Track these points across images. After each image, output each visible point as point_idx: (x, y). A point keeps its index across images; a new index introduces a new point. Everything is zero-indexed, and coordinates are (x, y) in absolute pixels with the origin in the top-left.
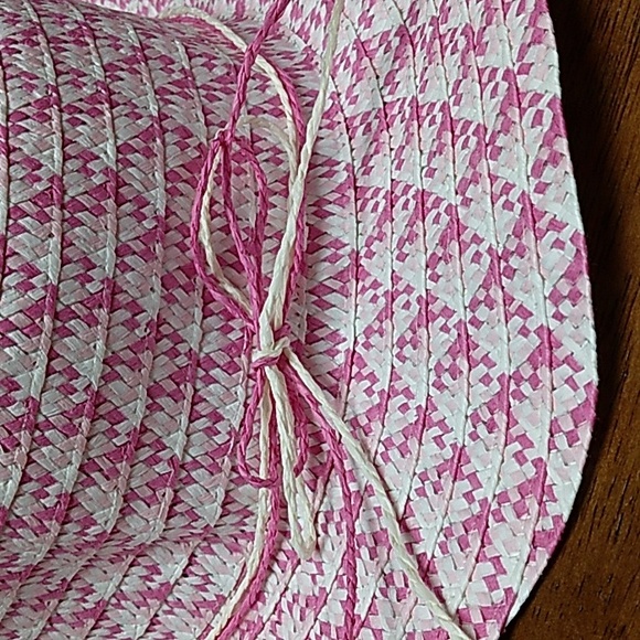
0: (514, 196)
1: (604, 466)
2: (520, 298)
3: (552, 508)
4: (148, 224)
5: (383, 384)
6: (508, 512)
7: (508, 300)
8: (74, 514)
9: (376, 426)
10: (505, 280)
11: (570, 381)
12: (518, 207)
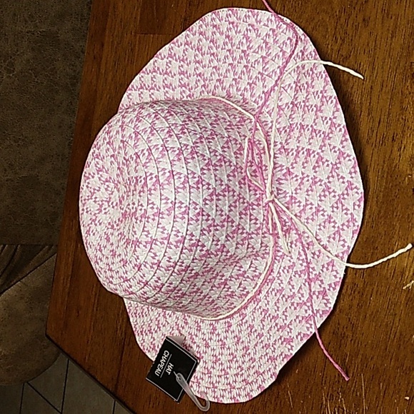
0: (336, 149)
2: (341, 174)
4: (233, 168)
5: (304, 203)
6: (345, 228)
7: (338, 175)
8: (225, 250)
9: (303, 215)
10: (337, 171)
11: (357, 193)
12: (338, 152)
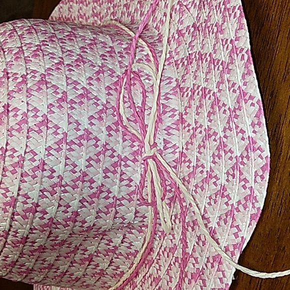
0: (236, 87)
1: (275, 188)
2: (241, 126)
3: (257, 205)
4: (100, 108)
5: (194, 163)
6: (241, 208)
7: (237, 127)
8: (78, 219)
9: (192, 180)
10: (235, 120)
11: (260, 156)
12: (238, 91)
